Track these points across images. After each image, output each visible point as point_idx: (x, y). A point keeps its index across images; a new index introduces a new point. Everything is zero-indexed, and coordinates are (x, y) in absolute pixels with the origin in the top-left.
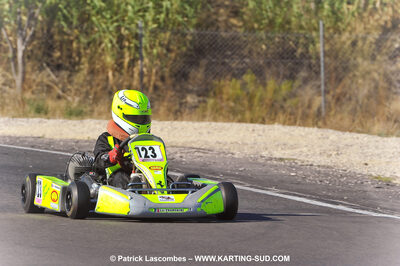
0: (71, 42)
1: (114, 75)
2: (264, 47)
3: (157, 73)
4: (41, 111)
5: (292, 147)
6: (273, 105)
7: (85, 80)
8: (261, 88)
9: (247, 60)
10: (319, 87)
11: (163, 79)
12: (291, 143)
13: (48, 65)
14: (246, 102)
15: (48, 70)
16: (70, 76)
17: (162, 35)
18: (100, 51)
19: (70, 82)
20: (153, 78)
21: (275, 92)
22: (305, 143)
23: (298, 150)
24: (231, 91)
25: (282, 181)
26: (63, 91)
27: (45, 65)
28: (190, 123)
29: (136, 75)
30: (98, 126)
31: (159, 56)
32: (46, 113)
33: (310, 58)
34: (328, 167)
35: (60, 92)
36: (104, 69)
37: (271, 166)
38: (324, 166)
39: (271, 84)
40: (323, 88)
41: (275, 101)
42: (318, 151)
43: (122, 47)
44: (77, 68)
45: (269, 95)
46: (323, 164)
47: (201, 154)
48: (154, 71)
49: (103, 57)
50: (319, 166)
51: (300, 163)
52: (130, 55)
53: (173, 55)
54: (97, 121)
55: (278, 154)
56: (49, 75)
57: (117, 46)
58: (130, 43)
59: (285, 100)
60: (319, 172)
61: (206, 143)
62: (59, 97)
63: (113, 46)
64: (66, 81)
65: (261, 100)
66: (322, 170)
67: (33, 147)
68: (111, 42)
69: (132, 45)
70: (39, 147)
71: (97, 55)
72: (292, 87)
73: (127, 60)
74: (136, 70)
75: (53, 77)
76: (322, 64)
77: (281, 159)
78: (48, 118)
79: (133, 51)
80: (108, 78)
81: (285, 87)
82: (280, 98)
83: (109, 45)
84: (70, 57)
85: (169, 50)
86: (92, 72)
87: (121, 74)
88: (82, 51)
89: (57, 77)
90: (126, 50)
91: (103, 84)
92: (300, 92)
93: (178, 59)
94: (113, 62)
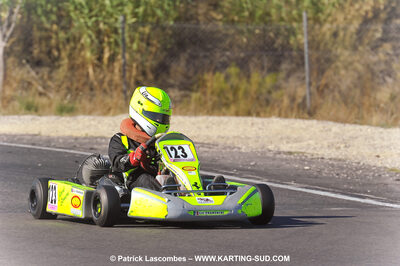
0: (50, 38)
1: (94, 71)
2: (245, 40)
3: (137, 67)
4: (31, 108)
5: (296, 141)
6: (258, 98)
7: (66, 77)
8: (244, 80)
9: (228, 53)
10: (304, 78)
11: (144, 73)
12: (294, 136)
13: (28, 61)
14: (230, 96)
15: (28, 67)
16: (51, 72)
17: (141, 29)
18: (79, 46)
19: (50, 78)
20: (134, 73)
21: (260, 85)
22: (308, 136)
23: (305, 143)
24: (215, 85)
25: (299, 175)
26: (44, 88)
27: (24, 61)
28: (187, 118)
29: (117, 71)
30: (92, 122)
31: (139, 51)
32: (36, 110)
33: (291, 50)
34: (340, 160)
35: (40, 89)
36: (83, 65)
37: (282, 160)
38: (335, 159)
39: (256, 77)
40: (307, 79)
41: (261, 94)
42: (325, 143)
43: (101, 42)
44: (56, 64)
45: (254, 88)
46: (333, 156)
47: (207, 149)
48: (135, 65)
49: (83, 53)
50: (330, 159)
51: (309, 157)
52: (110, 50)
53: (153, 49)
54: (91, 117)
55: (285, 147)
56: (28, 72)
57: (96, 41)
58: (109, 37)
59: (269, 92)
60: (333, 166)
61: (208, 137)
62: (41, 94)
63: (92, 41)
64: (46, 77)
65: (246, 93)
66: (335, 163)
67: (33, 144)
68: (90, 36)
69: (112, 40)
70: (40, 145)
71: (77, 51)
72: (276, 80)
73: (106, 55)
74: (117, 66)
75: (33, 73)
76: (306, 56)
77: (290, 153)
78: (40, 115)
79: (113, 46)
80: (88, 73)
81: (269, 80)
82: (264, 91)
83: (88, 40)
84: (49, 53)
85: (148, 44)
86: (72, 68)
87: (102, 70)
88: (61, 46)
89: (37, 73)
90: (105, 45)
91: (83, 80)
92: (284, 85)
93: (159, 53)
94: (94, 58)
